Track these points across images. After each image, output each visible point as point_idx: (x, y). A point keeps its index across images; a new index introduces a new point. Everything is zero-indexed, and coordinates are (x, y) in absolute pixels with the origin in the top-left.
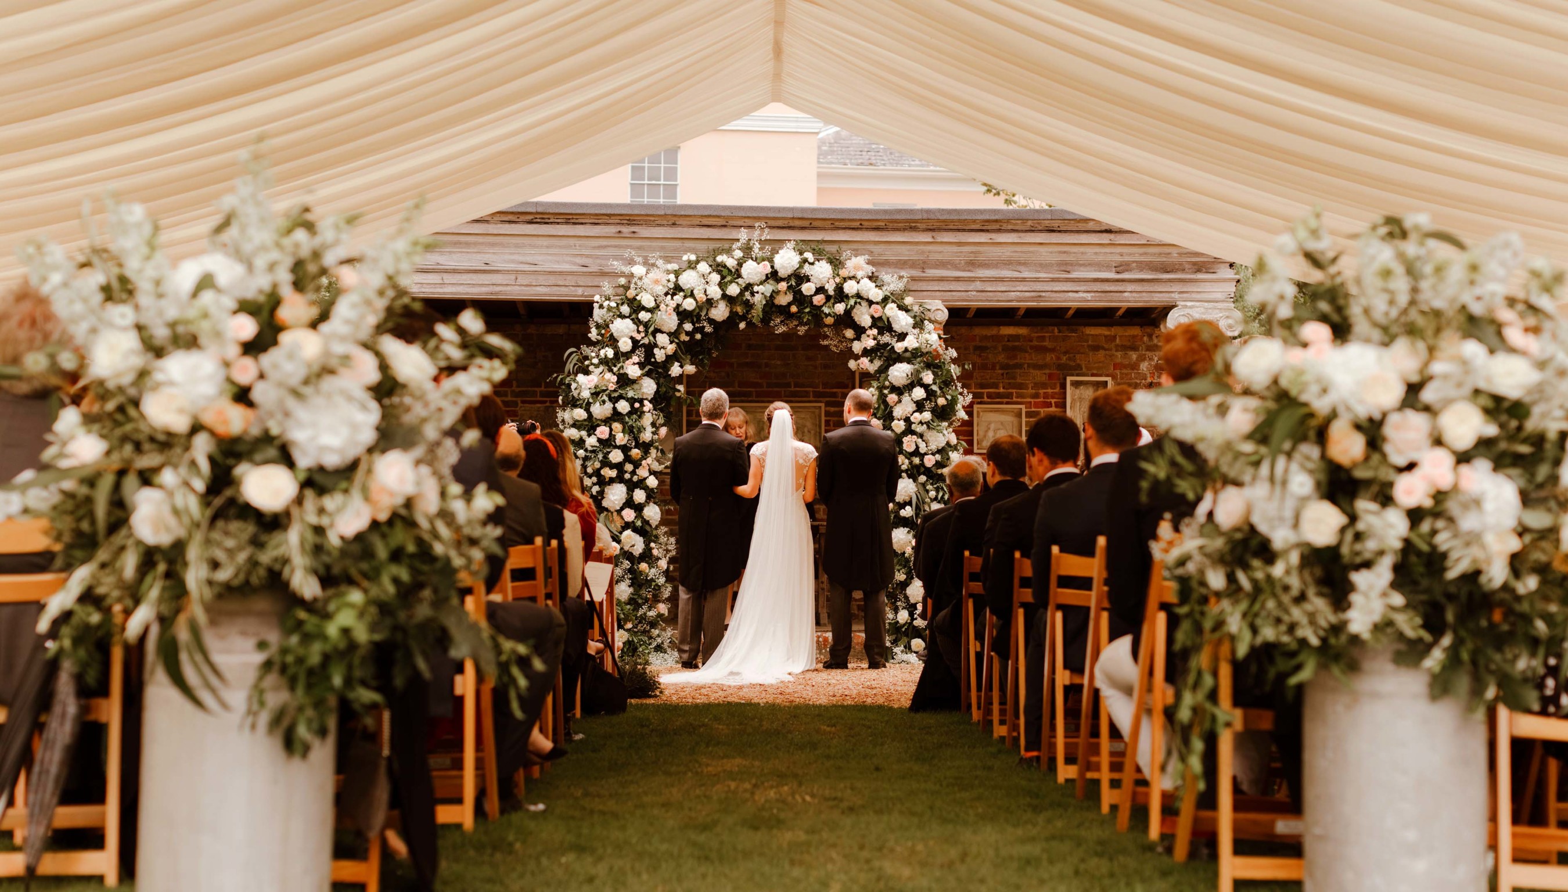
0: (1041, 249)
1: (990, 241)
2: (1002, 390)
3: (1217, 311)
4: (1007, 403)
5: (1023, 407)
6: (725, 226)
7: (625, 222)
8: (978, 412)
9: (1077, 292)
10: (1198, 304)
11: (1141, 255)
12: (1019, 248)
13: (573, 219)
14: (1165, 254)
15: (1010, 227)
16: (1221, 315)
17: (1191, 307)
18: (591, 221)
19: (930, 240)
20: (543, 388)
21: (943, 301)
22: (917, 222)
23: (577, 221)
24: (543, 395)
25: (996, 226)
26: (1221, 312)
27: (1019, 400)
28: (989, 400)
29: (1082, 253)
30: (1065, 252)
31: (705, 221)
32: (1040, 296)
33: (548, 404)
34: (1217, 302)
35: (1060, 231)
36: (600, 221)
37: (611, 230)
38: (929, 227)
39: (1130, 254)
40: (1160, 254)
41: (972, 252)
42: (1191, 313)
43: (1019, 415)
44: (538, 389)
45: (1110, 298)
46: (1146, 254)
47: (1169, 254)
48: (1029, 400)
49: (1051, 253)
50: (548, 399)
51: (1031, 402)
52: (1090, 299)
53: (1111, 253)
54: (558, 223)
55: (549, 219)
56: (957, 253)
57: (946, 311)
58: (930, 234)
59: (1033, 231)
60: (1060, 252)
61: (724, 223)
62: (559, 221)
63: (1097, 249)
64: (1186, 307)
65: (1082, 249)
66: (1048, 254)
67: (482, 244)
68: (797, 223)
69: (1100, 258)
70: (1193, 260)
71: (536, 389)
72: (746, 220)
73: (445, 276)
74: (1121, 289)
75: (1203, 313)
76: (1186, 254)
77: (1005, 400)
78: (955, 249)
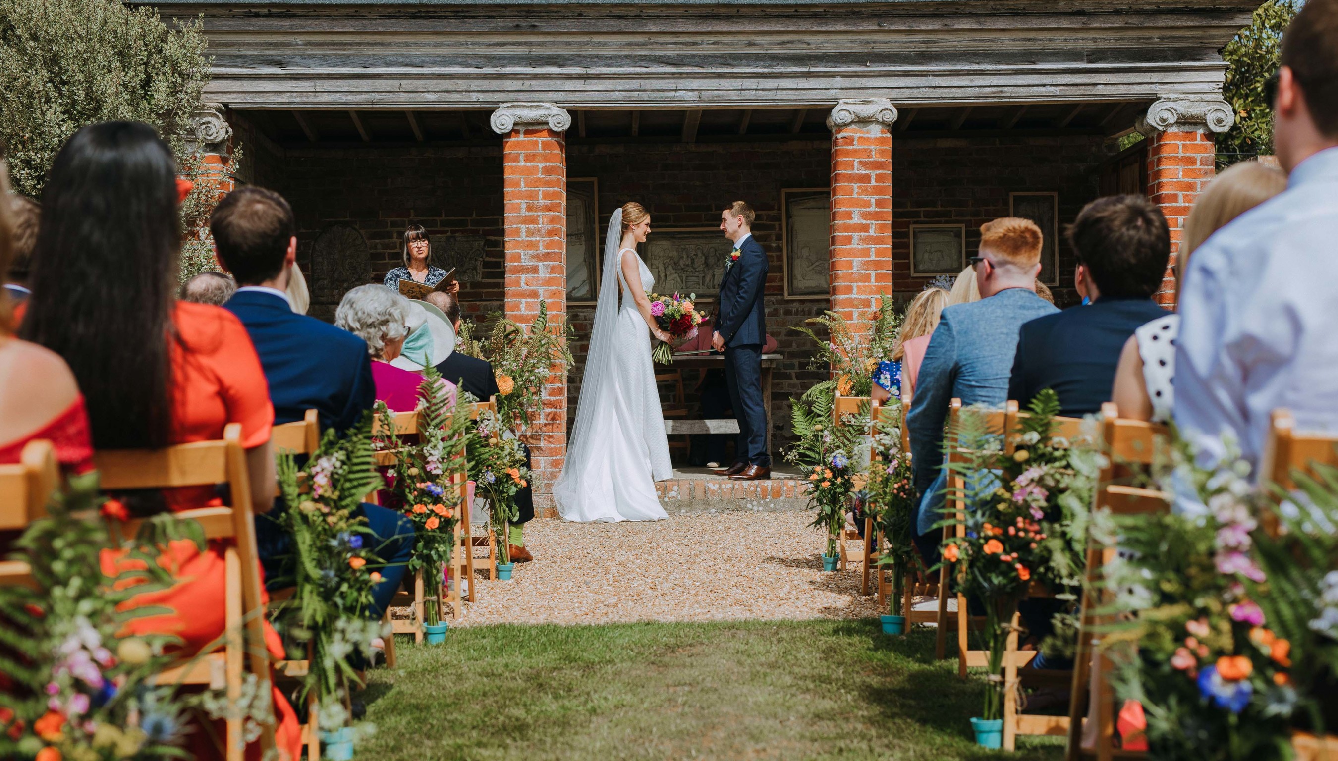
0: (1002, 36)
1: (946, 28)
2: (939, 208)
3: (1205, 103)
4: (946, 222)
5: (963, 226)
6: (639, 16)
7: (524, 14)
8: (914, 232)
9: (1044, 86)
10: (1182, 96)
11: (1117, 40)
12: (977, 36)
13: (463, 11)
14: (1144, 38)
15: (968, 10)
16: (1209, 108)
17: (1175, 100)
18: (483, 14)
19: (876, 28)
20: (443, 217)
21: (891, 99)
22: (861, 7)
23: (467, 14)
24: (444, 224)
25: (952, 9)
26: (1209, 105)
27: (957, 218)
28: (926, 220)
29: (1050, 40)
30: (1030, 40)
31: (616, 11)
32: (1002, 91)
33: (449, 234)
34: (1204, 93)
35: (1025, 15)
36: (493, 14)
37: (509, 23)
38: (875, 13)
39: (1105, 40)
40: (1140, 38)
41: (923, 42)
42: (1175, 107)
43: (958, 235)
44: (438, 219)
45: (1081, 92)
46: (1122, 39)
47: (1150, 38)
48: (969, 218)
49: (1014, 40)
50: (449, 229)
51: (971, 221)
52: (1058, 93)
53: (1083, 39)
54: (446, 17)
55: (435, 12)
56: (907, 42)
57: (895, 110)
58: (876, 21)
59: (994, 15)
60: (1024, 39)
61: (638, 13)
62: (447, 14)
63: (1067, 35)
64: (1169, 99)
65: (1049, 35)
66: (1011, 42)
67: (360, 44)
68: (723, 11)
69: (1071, 45)
70: (1176, 45)
71: (436, 218)
72: (663, 9)
73: (318, 83)
74: (1093, 81)
75: (1188, 107)
76: (1168, 38)
77: (943, 219)
78: (904, 38)
